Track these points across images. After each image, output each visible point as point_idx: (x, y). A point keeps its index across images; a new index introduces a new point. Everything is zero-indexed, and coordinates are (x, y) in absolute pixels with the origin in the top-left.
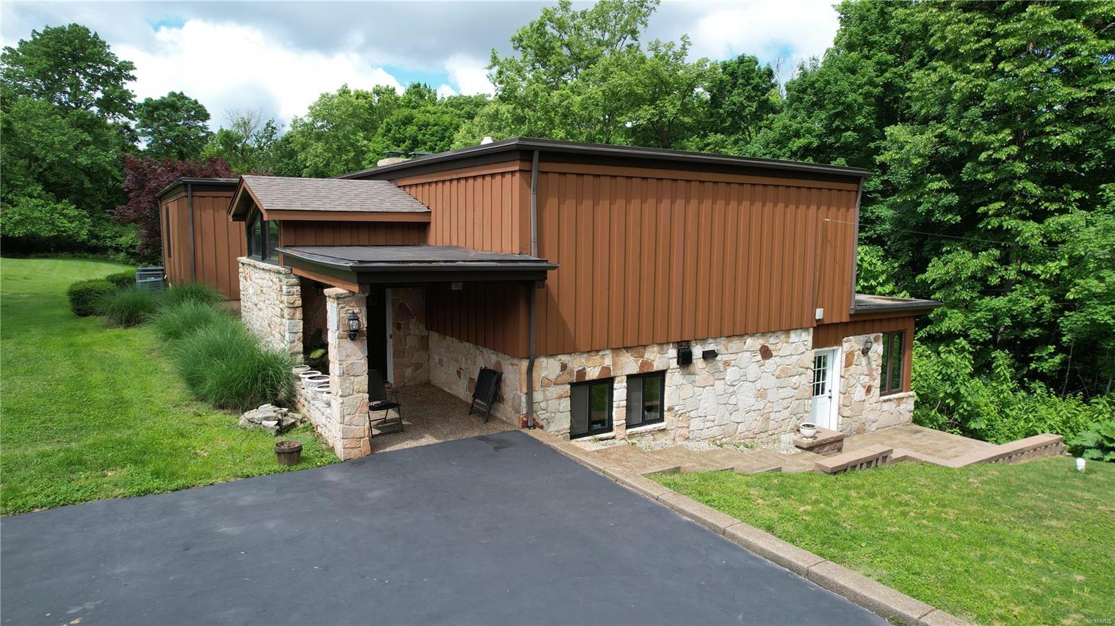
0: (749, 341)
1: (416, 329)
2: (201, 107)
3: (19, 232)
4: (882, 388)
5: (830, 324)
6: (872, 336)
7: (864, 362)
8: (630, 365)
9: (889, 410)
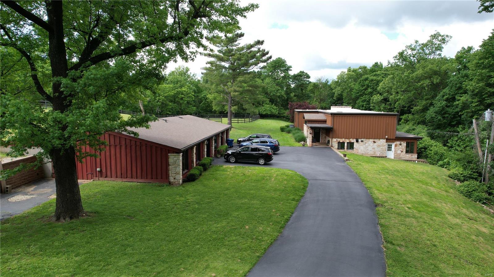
0: (371, 140)
1: (324, 135)
2: (308, 75)
3: (264, 113)
4: (407, 152)
5: (390, 139)
6: (403, 142)
7: (400, 146)
8: (347, 141)
9: (409, 156)
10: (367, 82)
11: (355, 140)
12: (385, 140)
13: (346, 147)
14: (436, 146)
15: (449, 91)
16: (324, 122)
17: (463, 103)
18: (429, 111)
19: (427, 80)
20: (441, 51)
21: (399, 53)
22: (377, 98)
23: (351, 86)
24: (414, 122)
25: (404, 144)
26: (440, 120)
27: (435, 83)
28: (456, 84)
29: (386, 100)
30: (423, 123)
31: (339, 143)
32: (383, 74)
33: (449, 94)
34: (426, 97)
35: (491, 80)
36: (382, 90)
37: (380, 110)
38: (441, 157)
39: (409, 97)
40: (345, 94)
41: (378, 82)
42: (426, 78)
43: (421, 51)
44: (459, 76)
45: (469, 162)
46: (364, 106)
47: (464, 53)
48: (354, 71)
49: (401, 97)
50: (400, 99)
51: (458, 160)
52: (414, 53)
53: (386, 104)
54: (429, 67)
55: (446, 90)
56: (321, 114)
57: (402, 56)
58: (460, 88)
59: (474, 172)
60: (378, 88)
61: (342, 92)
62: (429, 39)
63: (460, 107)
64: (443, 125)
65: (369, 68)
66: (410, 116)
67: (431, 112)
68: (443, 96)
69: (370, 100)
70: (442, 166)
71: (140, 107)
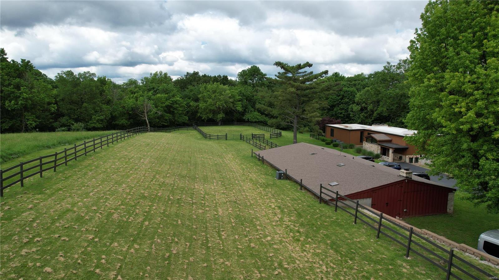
8: (415, 156)
11: (420, 156)
13: (414, 161)
16: (390, 141)
31: (409, 158)
56: (382, 134)
71: (146, 120)
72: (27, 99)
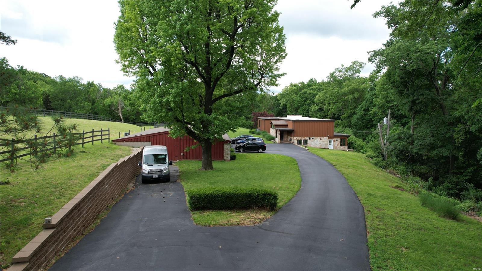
0: (318, 138)
4: (341, 145)
5: (330, 137)
6: (338, 139)
7: (337, 141)
8: (303, 139)
9: (342, 148)
10: (306, 95)
11: (308, 138)
12: (327, 138)
13: (302, 143)
14: (358, 141)
15: (366, 104)
16: (287, 126)
17: (374, 113)
18: (353, 118)
19: (351, 95)
20: (360, 74)
21: (331, 74)
22: (314, 108)
23: (293, 98)
24: (343, 126)
25: (339, 140)
26: (360, 124)
27: (356, 97)
28: (369, 100)
29: (321, 109)
30: (350, 126)
31: (298, 140)
32: (317, 88)
33: (365, 106)
34: (350, 107)
35: (388, 99)
36: (318, 101)
37: (317, 117)
38: (362, 147)
39: (338, 108)
40: (288, 105)
41: (314, 96)
42: (350, 94)
43: (346, 73)
44: (371, 94)
45: (377, 149)
46: (305, 113)
47: (375, 74)
48: (295, 86)
49: (333, 107)
50: (332, 108)
51: (371, 148)
52: (341, 75)
53: (321, 113)
54: (352, 86)
55: (364, 103)
56: (283, 121)
57: (333, 77)
58: (372, 102)
59: (380, 154)
60: (315, 100)
61: (286, 102)
62: (351, 64)
63: (372, 115)
64: (363, 128)
65: (306, 83)
66: (340, 121)
67: (354, 118)
68: (362, 107)
69: (309, 109)
70: (363, 153)
71: (120, 116)
72: (16, 94)
